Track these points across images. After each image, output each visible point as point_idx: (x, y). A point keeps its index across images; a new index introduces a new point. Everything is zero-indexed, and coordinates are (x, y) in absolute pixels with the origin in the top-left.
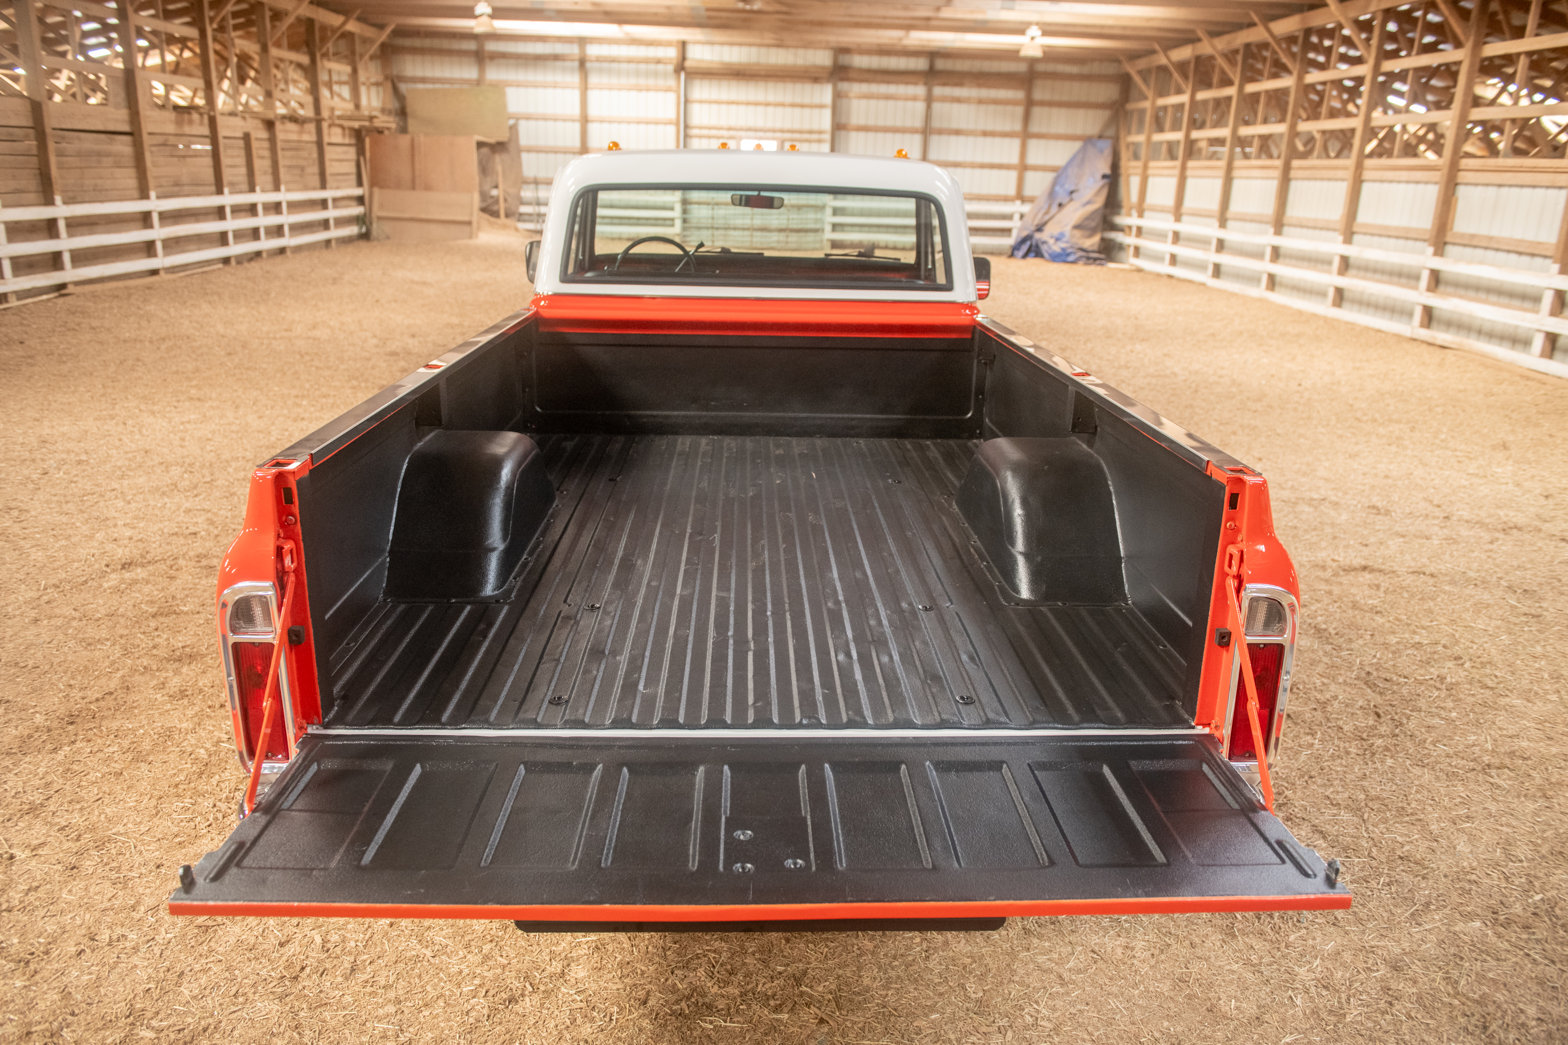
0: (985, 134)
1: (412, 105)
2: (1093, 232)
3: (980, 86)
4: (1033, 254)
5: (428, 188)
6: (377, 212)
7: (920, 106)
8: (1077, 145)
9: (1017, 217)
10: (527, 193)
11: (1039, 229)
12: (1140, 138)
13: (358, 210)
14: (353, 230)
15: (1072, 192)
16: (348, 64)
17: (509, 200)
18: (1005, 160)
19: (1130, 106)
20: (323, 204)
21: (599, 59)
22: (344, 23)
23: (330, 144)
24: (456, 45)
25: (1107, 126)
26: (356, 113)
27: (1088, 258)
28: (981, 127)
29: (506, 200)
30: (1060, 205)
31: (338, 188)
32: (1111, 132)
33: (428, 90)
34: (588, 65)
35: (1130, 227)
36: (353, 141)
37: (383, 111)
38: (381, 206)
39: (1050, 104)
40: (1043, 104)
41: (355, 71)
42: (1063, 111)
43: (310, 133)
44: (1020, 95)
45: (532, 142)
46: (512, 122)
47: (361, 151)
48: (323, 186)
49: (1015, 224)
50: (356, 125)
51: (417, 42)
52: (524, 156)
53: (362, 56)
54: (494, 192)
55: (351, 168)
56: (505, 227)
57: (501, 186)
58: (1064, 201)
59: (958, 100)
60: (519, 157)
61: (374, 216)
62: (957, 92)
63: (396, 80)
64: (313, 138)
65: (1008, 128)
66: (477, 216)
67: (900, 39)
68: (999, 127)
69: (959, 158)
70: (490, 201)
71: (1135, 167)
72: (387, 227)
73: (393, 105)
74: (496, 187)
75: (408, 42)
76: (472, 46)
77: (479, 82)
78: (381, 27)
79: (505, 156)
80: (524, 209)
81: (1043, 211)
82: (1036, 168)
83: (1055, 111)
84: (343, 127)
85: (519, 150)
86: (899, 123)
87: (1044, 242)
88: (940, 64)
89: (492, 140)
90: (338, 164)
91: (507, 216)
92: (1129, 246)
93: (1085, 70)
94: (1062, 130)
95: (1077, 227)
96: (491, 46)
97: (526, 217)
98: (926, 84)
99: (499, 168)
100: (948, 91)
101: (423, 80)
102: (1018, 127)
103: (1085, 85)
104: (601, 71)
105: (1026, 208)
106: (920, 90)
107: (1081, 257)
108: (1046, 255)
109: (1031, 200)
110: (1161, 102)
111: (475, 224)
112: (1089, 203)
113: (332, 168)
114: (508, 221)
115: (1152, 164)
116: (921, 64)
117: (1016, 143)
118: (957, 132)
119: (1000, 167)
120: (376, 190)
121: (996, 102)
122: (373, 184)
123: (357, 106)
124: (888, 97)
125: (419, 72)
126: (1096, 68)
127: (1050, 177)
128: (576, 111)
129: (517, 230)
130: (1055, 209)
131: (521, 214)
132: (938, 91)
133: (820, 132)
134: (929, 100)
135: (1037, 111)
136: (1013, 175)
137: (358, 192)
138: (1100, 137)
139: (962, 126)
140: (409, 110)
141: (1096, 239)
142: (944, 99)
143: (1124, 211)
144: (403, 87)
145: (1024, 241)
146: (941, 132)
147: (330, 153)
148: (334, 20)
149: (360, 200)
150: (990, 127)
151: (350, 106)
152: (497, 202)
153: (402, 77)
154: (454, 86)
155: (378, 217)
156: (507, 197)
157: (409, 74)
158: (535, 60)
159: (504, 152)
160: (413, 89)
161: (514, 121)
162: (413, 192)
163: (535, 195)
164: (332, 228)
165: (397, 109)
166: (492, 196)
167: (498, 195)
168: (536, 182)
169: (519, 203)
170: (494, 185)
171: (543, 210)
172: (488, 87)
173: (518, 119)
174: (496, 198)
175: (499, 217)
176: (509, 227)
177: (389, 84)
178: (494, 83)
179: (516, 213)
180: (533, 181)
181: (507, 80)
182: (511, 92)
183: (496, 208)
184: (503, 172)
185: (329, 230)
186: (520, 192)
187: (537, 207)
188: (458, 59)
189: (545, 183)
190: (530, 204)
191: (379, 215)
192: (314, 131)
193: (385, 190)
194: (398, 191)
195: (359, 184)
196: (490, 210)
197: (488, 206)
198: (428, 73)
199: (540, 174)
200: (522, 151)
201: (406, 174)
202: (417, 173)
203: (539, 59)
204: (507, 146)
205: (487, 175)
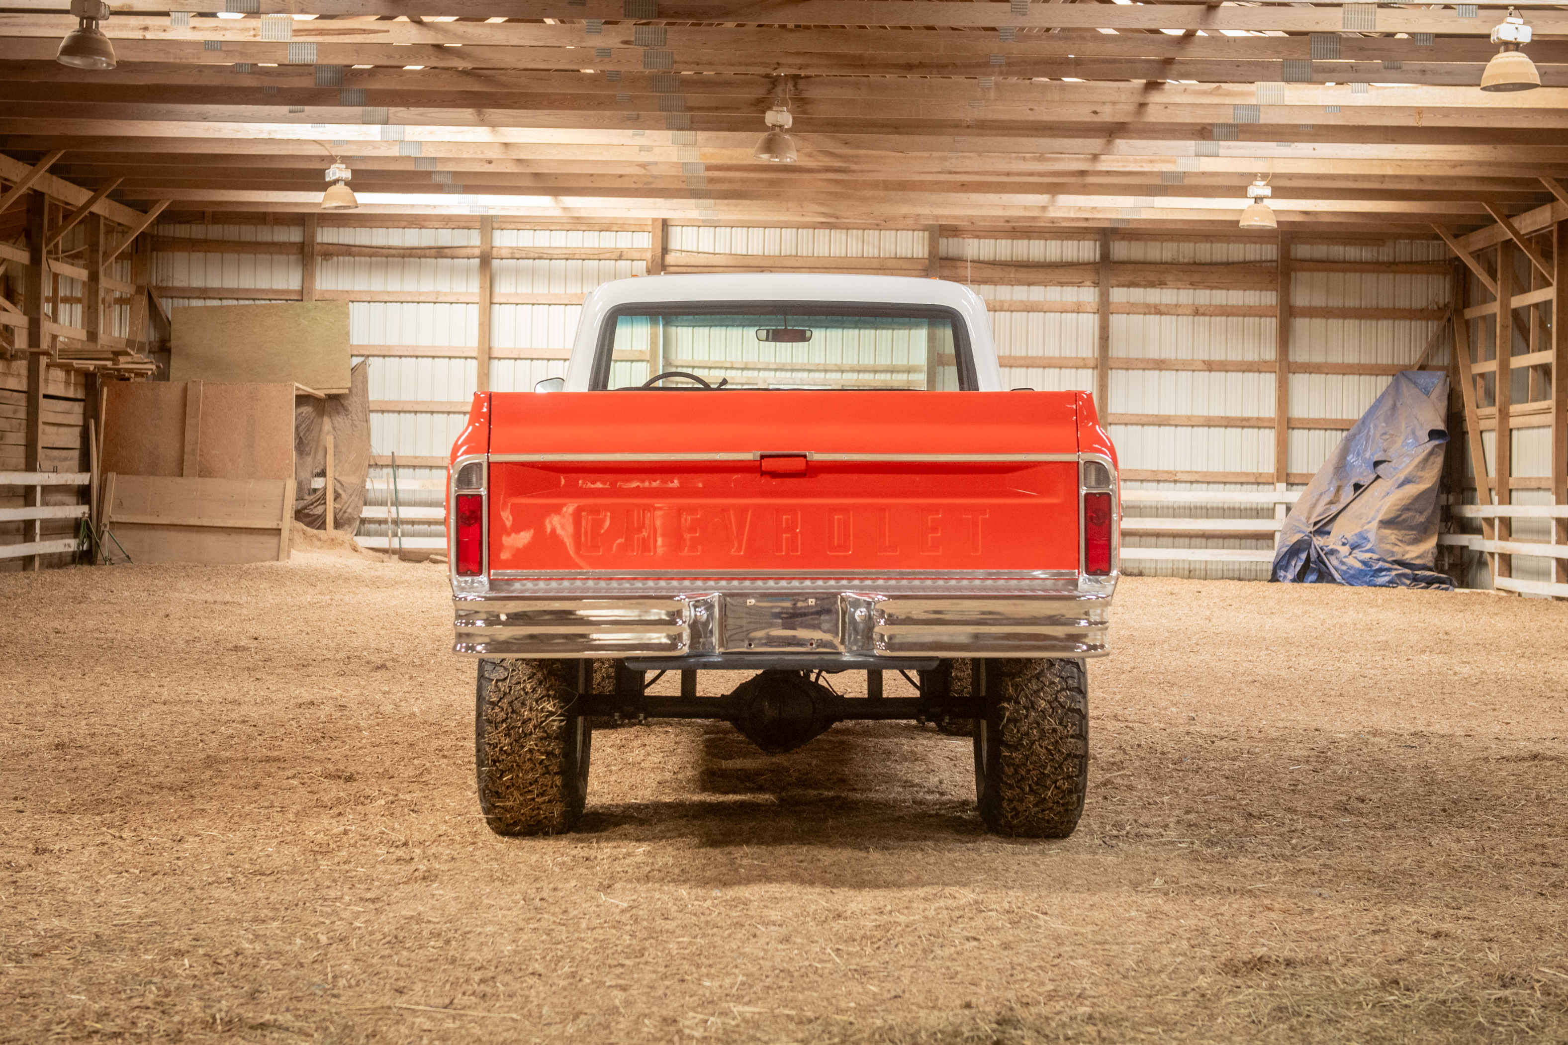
0: (1210, 366)
1: (180, 336)
2: (1422, 532)
3: (1193, 285)
4: (1313, 577)
5: (205, 472)
6: (110, 513)
7: (1090, 322)
8: (1384, 382)
9: (1281, 510)
10: (377, 484)
11: (1322, 529)
12: (1491, 366)
13: (77, 511)
14: (67, 545)
15: (1377, 464)
16: (85, 267)
17: (345, 496)
18: (1250, 412)
19: (1470, 313)
20: (27, 495)
21: (516, 255)
22: (91, 202)
23: (46, 396)
24: (265, 234)
25: (1434, 346)
26: (90, 346)
27: (1416, 580)
28: (1202, 354)
29: (337, 496)
30: (1357, 487)
31: (55, 471)
32: (1442, 359)
33: (213, 308)
34: (496, 263)
35: (1490, 521)
36: (80, 395)
37: (130, 343)
38: (120, 505)
39: (1326, 313)
40: (1311, 312)
41: (94, 277)
42: (1351, 324)
44: (1269, 298)
45: (390, 395)
46: (356, 361)
47: (91, 411)
48: (31, 466)
49: (1276, 524)
50: (90, 365)
51: (198, 231)
52: (374, 418)
53: (106, 255)
54: (318, 483)
55: (72, 438)
56: (333, 543)
57: (330, 473)
58: (1365, 482)
59: (1158, 310)
60: (367, 421)
61: (105, 520)
62: (1154, 296)
63: (155, 295)
64: (24, 384)
65: (1251, 356)
66: (288, 522)
67: (1044, 208)
68: (1235, 356)
69: (1167, 410)
70: (309, 498)
71: (1488, 417)
72: (128, 541)
73: (150, 335)
74: (323, 474)
75: (181, 231)
76: (294, 235)
77: (301, 296)
78: (143, 207)
79: (340, 420)
80: (368, 512)
81: (1326, 499)
82: (1310, 425)
83: (1335, 324)
84: (68, 369)
85: (368, 411)
86: (1052, 352)
87: (1332, 552)
88: (1120, 250)
89: (321, 394)
90: (54, 429)
91: (337, 525)
92: (1492, 554)
93: (1385, 253)
94: (1352, 358)
95: (1387, 523)
96: (327, 236)
97: (373, 527)
98: (1096, 284)
99: (329, 441)
100: (1137, 295)
101: (204, 293)
102: (1270, 354)
103: (1386, 279)
104: (517, 272)
105: (1294, 496)
106: (1088, 295)
107: (1399, 576)
108: (1337, 576)
109: (1302, 481)
110: (1518, 301)
111: (285, 534)
112: (1407, 481)
113: (47, 436)
114: (339, 533)
115: (1514, 408)
116: (1088, 250)
117: (1269, 381)
118: (1160, 365)
119: (1243, 423)
120: (112, 476)
121: (1226, 311)
122: (108, 465)
123: (92, 336)
124: (1029, 308)
125: (197, 282)
126: (1404, 250)
127: (1336, 438)
128: (472, 342)
129: (355, 550)
130: (1348, 494)
131: (363, 521)
132: (1119, 295)
133: (909, 370)
134: (1104, 310)
135: (1301, 325)
136: (1269, 437)
137: (82, 479)
138: (1422, 368)
139: (1167, 353)
140: (173, 344)
141: (1430, 544)
142: (1131, 309)
143: (1479, 495)
144: (167, 306)
145: (1294, 551)
146: (1129, 365)
147: (48, 411)
148: (79, 196)
149: (83, 494)
150: (1218, 356)
151: (82, 335)
152: (322, 500)
153: (166, 288)
154: (257, 302)
155: (111, 523)
156: (341, 491)
157: (178, 284)
158: (403, 257)
159: (338, 413)
160: (185, 308)
161: (361, 359)
162: (179, 480)
163: (392, 487)
164: (38, 538)
165: (150, 343)
166: (315, 490)
167: (325, 489)
168: (394, 465)
169: (361, 502)
170: (318, 471)
171: (406, 513)
172: (320, 303)
173: (368, 356)
174: (319, 494)
175: (322, 526)
176: (342, 544)
177: (145, 299)
178: (327, 296)
179: (354, 519)
180: (389, 462)
181: (353, 292)
182: (357, 311)
183: (319, 510)
184: (335, 447)
185: (33, 540)
186: (364, 482)
187: (394, 509)
188: (267, 257)
189: (409, 467)
190: (382, 503)
191: (114, 519)
192: (24, 372)
193: (127, 477)
194: (152, 478)
195: (85, 466)
196: (308, 515)
197: (305, 508)
198: (214, 282)
199: (405, 452)
200: (372, 411)
201: (168, 449)
202: (188, 448)
203: (410, 256)
204: (345, 403)
205: (308, 454)
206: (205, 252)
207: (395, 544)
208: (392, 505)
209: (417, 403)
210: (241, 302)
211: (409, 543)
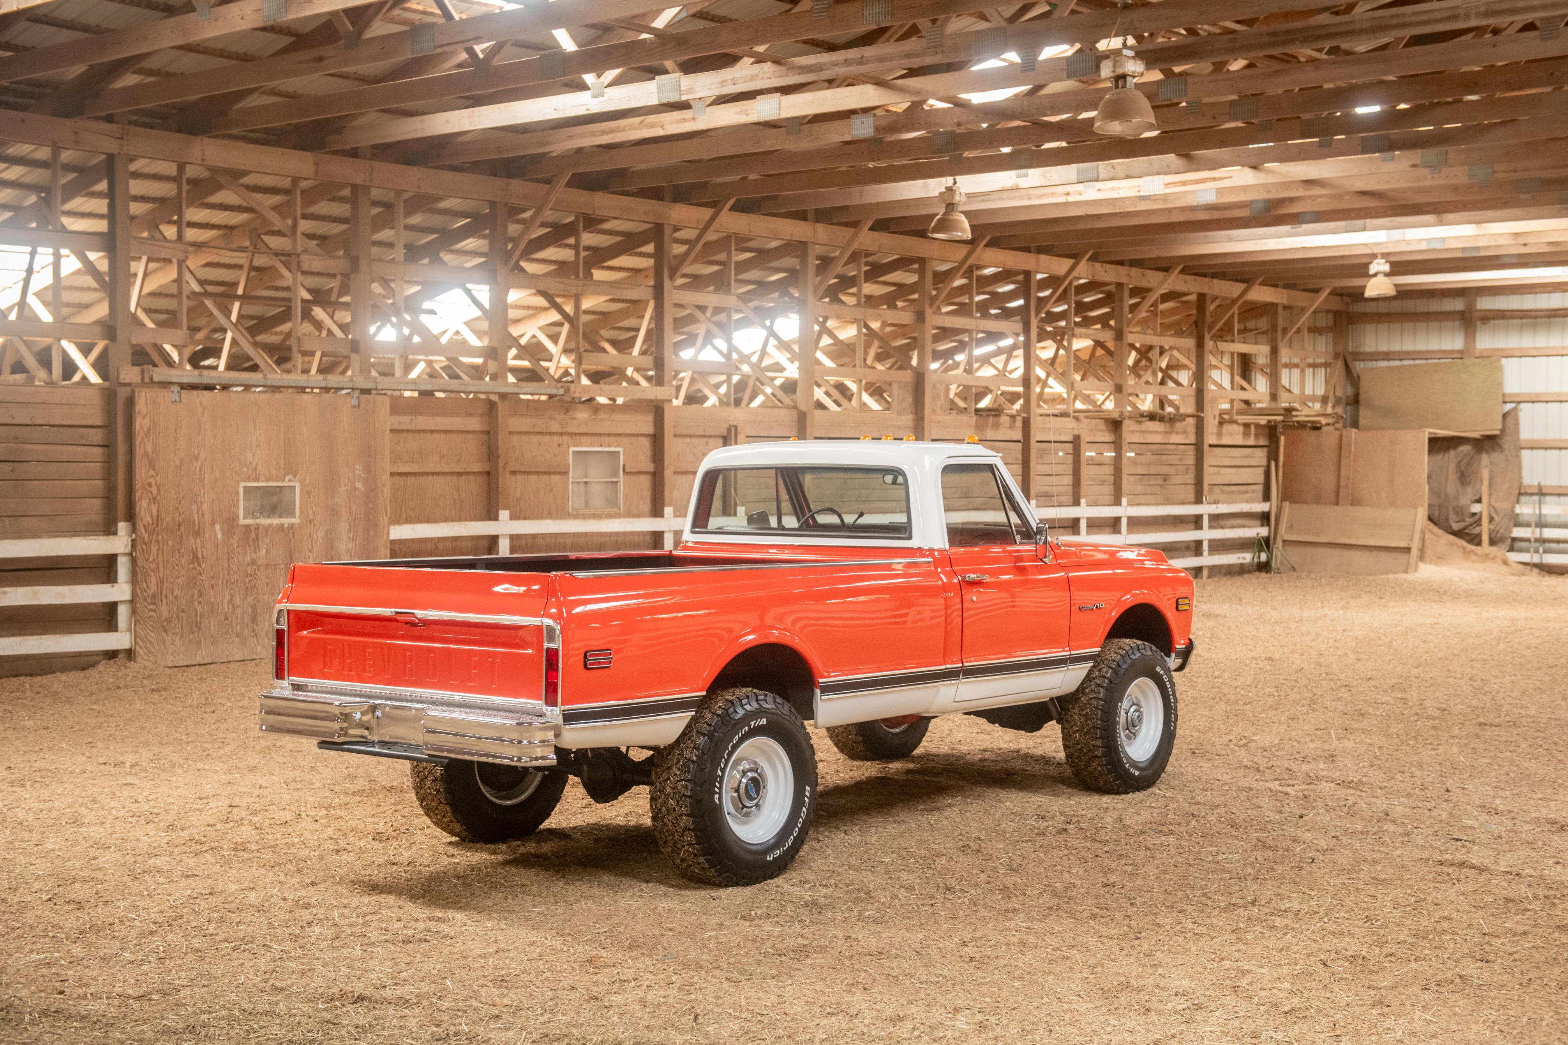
1: (1370, 390)
5: (1356, 502)
6: (1284, 533)
10: (1525, 509)
13: (1264, 532)
14: (1243, 557)
16: (1259, 343)
17: (1497, 519)
20: (1196, 522)
22: (1246, 292)
23: (1217, 446)
24: (1435, 306)
26: (1274, 405)
29: (1491, 520)
33: (1393, 369)
36: (1261, 442)
38: (1291, 527)
41: (1273, 352)
43: (1185, 432)
45: (1540, 435)
46: (1509, 407)
47: (1273, 455)
48: (1198, 501)
50: (1268, 420)
52: (1525, 454)
53: (1285, 331)
54: (1476, 508)
55: (1258, 476)
56: (1487, 557)
57: (1485, 500)
60: (1518, 456)
61: (1279, 539)
63: (1350, 358)
64: (1192, 439)
66: (1419, 540)
70: (1469, 520)
72: (1295, 555)
73: (1342, 391)
74: (1479, 501)
76: (1458, 305)
77: (1465, 354)
78: (1311, 290)
79: (1496, 456)
80: (1518, 532)
84: (1245, 424)
85: (1518, 447)
89: (1476, 435)
90: (1225, 470)
91: (1493, 542)
96: (1485, 304)
97: (1524, 545)
99: (1485, 473)
101: (1387, 356)
111: (1416, 552)
113: (1217, 476)
114: (1493, 550)
120: (1286, 505)
122: (1287, 496)
123: (1274, 397)
125: (1383, 347)
129: (1505, 563)
131: (1514, 540)
137: (1264, 507)
140: (1362, 397)
144: (1359, 366)
147: (1217, 457)
149: (1264, 518)
151: (1263, 396)
152: (1479, 522)
153: (1359, 353)
154: (1430, 361)
155: (1284, 541)
156: (1494, 515)
157: (1368, 349)
158: (1549, 317)
159: (1494, 450)
160: (1371, 369)
161: (1512, 405)
162: (1336, 508)
163: (1537, 512)
164: (1205, 553)
165: (1347, 397)
166: (1474, 514)
167: (1481, 513)
168: (1541, 493)
169: (1512, 524)
170: (1477, 498)
171: (1548, 533)
172: (1477, 360)
173: (1519, 402)
174: (1477, 517)
175: (1479, 544)
176: (1494, 558)
177: (1340, 364)
178: (1485, 354)
179: (1506, 538)
180: (1536, 491)
181: (1506, 349)
182: (1509, 365)
183: (1476, 531)
184: (1491, 479)
185: (1201, 555)
186: (1513, 507)
187: (1538, 530)
188: (1436, 324)
189: (1554, 495)
190: (1528, 525)
191: (1286, 538)
192: (1192, 430)
193: (1297, 505)
194: (1315, 506)
195: (1267, 497)
196: (1468, 534)
197: (1465, 528)
198: (1395, 347)
199: (1550, 481)
200: (1522, 448)
201: (1328, 483)
202: (1343, 482)
203: (1555, 316)
204: (1500, 441)
205: (1469, 484)
206: (1389, 322)
207: (1536, 559)
208: (1537, 526)
209: (1561, 440)
210: (1417, 362)
211: (1551, 559)
